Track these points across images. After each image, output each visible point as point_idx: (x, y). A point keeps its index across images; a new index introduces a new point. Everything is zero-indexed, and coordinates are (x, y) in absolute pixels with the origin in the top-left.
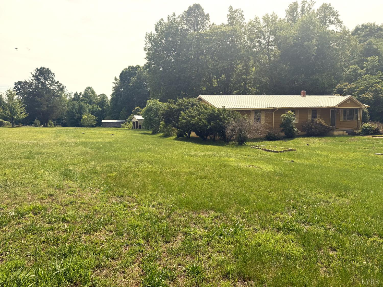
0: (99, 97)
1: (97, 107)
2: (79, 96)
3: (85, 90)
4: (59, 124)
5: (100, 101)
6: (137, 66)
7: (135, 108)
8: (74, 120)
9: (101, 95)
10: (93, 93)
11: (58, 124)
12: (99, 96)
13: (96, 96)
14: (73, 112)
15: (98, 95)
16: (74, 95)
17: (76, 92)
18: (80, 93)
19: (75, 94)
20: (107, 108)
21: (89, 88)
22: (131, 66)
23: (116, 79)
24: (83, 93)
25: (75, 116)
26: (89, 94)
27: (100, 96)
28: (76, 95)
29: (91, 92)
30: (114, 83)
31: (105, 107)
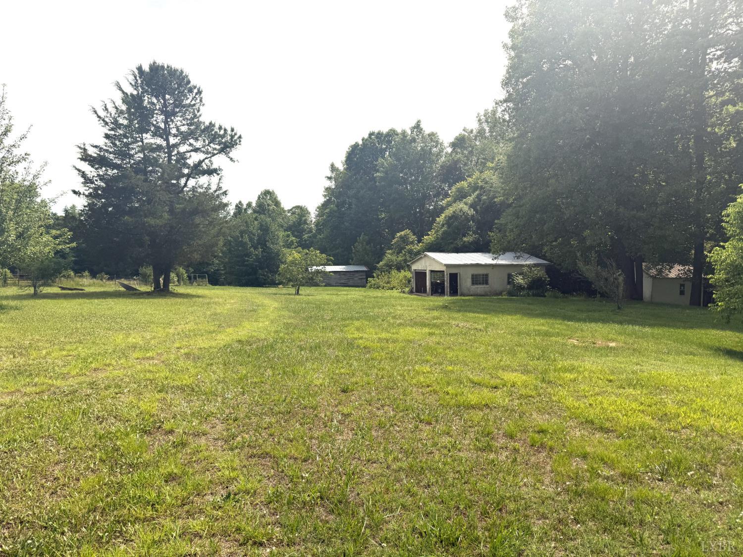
0: (289, 214)
1: (288, 236)
2: (246, 210)
3: (259, 197)
4: (203, 277)
5: (294, 222)
6: (391, 130)
7: (398, 234)
8: (247, 265)
9: (294, 208)
10: (277, 203)
11: (199, 277)
12: (289, 211)
13: (284, 211)
14: (243, 244)
15: (286, 209)
16: (234, 207)
17: (240, 202)
18: (247, 205)
19: (237, 206)
20: (310, 237)
21: (267, 193)
22: (376, 131)
23: (333, 168)
24: (254, 205)
25: (248, 255)
26: (268, 205)
27: (291, 210)
28: (239, 207)
29: (273, 202)
30: (330, 178)
31: (306, 236)
